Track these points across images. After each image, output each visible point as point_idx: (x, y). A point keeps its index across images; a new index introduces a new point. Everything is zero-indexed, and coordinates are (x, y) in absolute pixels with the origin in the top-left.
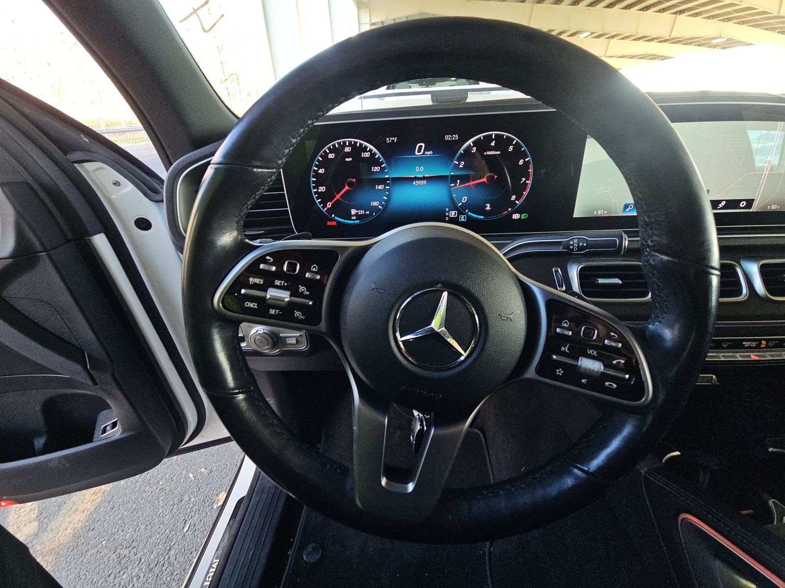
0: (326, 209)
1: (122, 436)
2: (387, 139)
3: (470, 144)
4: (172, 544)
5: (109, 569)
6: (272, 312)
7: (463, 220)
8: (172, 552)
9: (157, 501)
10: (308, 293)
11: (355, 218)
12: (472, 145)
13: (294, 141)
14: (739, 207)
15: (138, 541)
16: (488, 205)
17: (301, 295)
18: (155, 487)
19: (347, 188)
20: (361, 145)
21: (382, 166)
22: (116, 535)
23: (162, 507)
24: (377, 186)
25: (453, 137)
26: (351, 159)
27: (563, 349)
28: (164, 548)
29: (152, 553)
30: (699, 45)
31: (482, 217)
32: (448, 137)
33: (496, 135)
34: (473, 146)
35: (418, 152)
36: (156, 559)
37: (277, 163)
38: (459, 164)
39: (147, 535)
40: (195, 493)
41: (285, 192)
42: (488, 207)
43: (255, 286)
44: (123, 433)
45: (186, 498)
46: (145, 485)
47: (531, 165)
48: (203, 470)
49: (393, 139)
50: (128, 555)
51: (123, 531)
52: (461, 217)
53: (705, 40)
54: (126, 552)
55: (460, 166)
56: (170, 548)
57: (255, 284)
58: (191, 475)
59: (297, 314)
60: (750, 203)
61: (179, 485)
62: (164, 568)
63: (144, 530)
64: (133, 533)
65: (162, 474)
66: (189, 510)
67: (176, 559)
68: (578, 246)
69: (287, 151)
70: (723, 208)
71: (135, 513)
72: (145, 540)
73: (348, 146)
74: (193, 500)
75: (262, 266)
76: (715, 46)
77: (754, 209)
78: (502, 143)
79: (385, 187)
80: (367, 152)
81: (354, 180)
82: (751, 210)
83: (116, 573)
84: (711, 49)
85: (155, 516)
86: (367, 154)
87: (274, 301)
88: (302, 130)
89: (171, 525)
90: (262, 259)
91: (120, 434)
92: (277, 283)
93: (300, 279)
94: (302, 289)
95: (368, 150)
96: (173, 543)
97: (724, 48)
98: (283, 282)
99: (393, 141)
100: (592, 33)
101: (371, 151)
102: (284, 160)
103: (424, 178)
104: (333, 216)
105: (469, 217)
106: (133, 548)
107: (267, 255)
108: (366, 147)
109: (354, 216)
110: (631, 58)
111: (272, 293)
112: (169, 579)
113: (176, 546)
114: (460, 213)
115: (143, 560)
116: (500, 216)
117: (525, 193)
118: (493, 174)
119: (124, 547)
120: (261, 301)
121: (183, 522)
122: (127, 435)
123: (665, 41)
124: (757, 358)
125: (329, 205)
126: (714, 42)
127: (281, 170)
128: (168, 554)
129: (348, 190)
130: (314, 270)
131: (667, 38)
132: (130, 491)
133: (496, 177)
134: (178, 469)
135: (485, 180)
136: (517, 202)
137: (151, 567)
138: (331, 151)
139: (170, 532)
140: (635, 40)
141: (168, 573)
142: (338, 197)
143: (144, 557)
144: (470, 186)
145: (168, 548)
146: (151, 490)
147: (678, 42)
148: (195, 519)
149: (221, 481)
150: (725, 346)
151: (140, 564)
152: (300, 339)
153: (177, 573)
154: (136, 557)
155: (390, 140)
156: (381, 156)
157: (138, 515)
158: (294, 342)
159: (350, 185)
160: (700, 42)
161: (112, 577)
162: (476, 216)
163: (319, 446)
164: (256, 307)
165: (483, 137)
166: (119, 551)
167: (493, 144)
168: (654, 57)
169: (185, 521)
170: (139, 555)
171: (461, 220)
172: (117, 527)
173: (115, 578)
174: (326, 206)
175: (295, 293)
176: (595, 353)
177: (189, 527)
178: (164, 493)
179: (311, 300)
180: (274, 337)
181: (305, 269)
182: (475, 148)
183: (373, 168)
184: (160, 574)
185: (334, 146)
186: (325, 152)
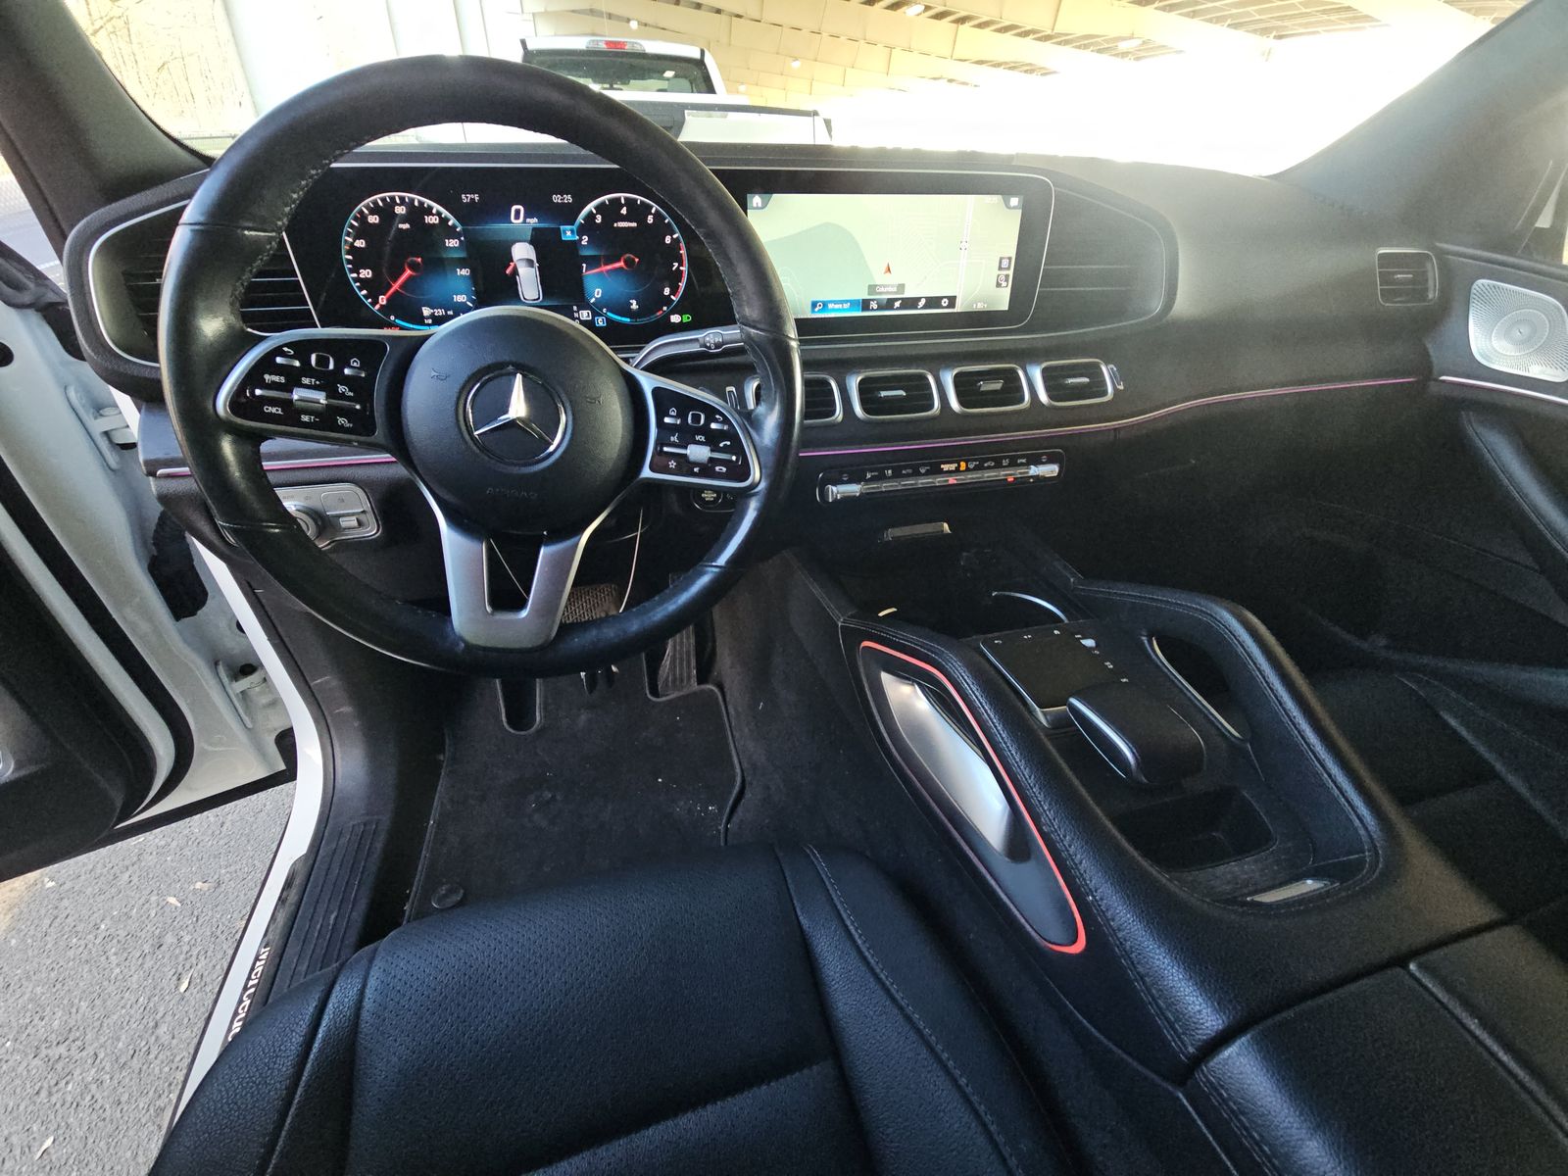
0: (377, 307)
1: (17, 775)
2: (463, 197)
3: (591, 212)
4: (158, 1017)
5: (33, 1084)
6: (305, 418)
7: (601, 324)
8: (163, 1029)
9: (104, 957)
10: (351, 394)
11: (430, 321)
12: (594, 212)
13: (295, 196)
14: (939, 306)
15: (81, 1028)
16: (634, 302)
17: (343, 396)
18: (91, 937)
19: (408, 272)
20: (421, 203)
21: (463, 238)
22: (30, 1028)
23: (118, 965)
24: (458, 270)
25: (564, 199)
27: (672, 439)
28: (141, 1027)
29: (118, 1039)
30: (1099, 51)
31: (628, 320)
32: (557, 199)
33: (626, 199)
34: (597, 214)
35: (515, 219)
36: (131, 1047)
37: (276, 224)
38: (581, 240)
39: (97, 1016)
40: (191, 927)
41: (300, 278)
42: (635, 306)
43: (274, 386)
44: (16, 769)
45: (169, 939)
46: (66, 937)
47: (682, 245)
48: (199, 885)
49: (473, 196)
50: (66, 1054)
51: (42, 1019)
52: (598, 320)
53: (1107, 41)
54: (62, 1049)
55: (583, 243)
56: (156, 1024)
57: (273, 382)
58: (172, 900)
59: (341, 421)
60: (952, 300)
61: (147, 922)
62: (152, 1056)
63: (89, 1009)
64: (64, 1018)
65: (101, 911)
66: (182, 957)
67: (173, 1038)
68: (715, 344)
69: (287, 209)
70: (924, 307)
71: (58, 986)
72: (97, 1024)
73: (399, 205)
74: (187, 939)
75: (279, 360)
76: (1124, 55)
77: (958, 309)
78: (637, 212)
80: (433, 215)
81: (419, 260)
82: (955, 310)
83: (49, 1087)
84: (1118, 60)
85: (106, 983)
86: (434, 218)
87: (303, 404)
88: (303, 183)
89: (147, 989)
90: (278, 351)
91: (13, 772)
92: (306, 381)
93: (337, 376)
94: (342, 388)
95: (434, 212)
96: (160, 1015)
97: (1138, 59)
98: (313, 380)
99: (473, 200)
100: (927, 8)
101: (439, 214)
102: (285, 220)
104: (392, 318)
105: (608, 320)
106: (74, 1041)
107: (286, 345)
108: (430, 208)
109: (428, 318)
110: (994, 66)
111: (297, 394)
112: (167, 1069)
113: (168, 1018)
114: (595, 314)
115: (101, 1055)
116: (653, 318)
117: (682, 285)
118: (632, 256)
119: (55, 1043)
120: (287, 404)
121: (175, 977)
122: (28, 772)
123: (1047, 38)
124: (955, 482)
125: (383, 300)
126: (1123, 46)
127: (284, 234)
128: (153, 1032)
129: (410, 277)
130: (355, 365)
131: (1049, 32)
132: (36, 952)
133: (637, 260)
134: (138, 895)
135: (622, 264)
136: (672, 297)
137: (122, 1061)
138: (372, 212)
139: (149, 999)
140: (999, 30)
141: (162, 1062)
142: (396, 286)
143: (102, 1050)
144: (602, 272)
145: (152, 1024)
146: (82, 942)
147: (1066, 42)
148: (199, 966)
149: (245, 895)
150: (923, 471)
151: (98, 1061)
152: (363, 517)
153: (181, 1056)
154: (84, 1053)
155: (467, 197)
156: (457, 223)
157: (66, 988)
158: (355, 523)
159: (413, 266)
160: (1101, 44)
161: (44, 1094)
162: (616, 318)
163: (441, 757)
164: (280, 412)
165: (609, 200)
166: (44, 1052)
167: (624, 211)
168: (1030, 69)
169: (177, 975)
170: (90, 1050)
172: (28, 1014)
173: (50, 1094)
174: (378, 303)
175: (332, 394)
176: (703, 439)
177: (190, 983)
178: (115, 941)
179: (357, 403)
180: (316, 517)
181: (342, 363)
182: (600, 217)
183: (447, 241)
184: (145, 1067)
185: (375, 203)
186: (361, 212)
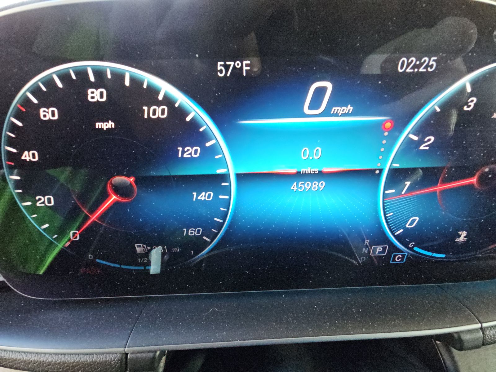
2: (220, 65)
7: (398, 260)
16: (464, 233)
19: (114, 197)
21: (208, 144)
25: (421, 64)
26: (110, 124)
31: (443, 256)
34: (471, 95)
35: (310, 108)
38: (420, 141)
42: (462, 237)
49: (238, 64)
52: (395, 256)
55: (422, 148)
73: (96, 86)
79: (216, 196)
80: (159, 104)
81: (132, 179)
86: (159, 109)
95: (160, 97)
99: (237, 72)
101: (168, 101)
103: (321, 175)
105: (412, 256)
108: (153, 91)
114: (394, 249)
125: (74, 235)
129: (116, 203)
135: (474, 180)
142: (94, 217)
144: (435, 192)
155: (227, 67)
162: (430, 254)
171: (394, 260)
182: (475, 99)
183: (180, 149)
185: (49, 82)
186: (26, 102)
